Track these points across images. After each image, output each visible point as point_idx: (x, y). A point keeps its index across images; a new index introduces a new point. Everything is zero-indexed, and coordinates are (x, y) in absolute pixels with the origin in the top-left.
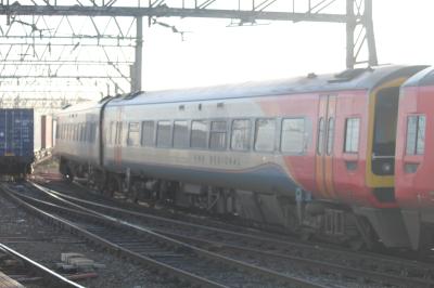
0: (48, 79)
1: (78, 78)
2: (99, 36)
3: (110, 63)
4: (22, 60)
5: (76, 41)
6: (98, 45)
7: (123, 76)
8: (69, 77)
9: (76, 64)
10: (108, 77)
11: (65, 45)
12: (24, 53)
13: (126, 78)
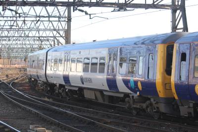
0: (24, 38)
1: (39, 38)
2: (49, 17)
3: (55, 30)
4: (11, 28)
5: (38, 19)
6: (49, 21)
7: (61, 36)
8: (34, 37)
9: (38, 30)
10: (54, 37)
11: (32, 21)
12: (12, 25)
13: (63, 37)
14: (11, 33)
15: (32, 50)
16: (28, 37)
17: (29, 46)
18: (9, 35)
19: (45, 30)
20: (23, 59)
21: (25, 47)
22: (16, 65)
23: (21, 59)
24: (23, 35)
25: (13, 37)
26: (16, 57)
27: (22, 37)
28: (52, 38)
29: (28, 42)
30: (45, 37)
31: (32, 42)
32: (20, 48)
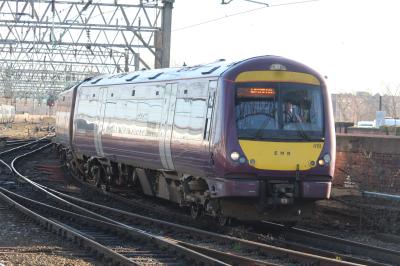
0: (50, 46)
1: (89, 46)
3: (129, 28)
4: (17, 21)
6: (116, 4)
7: (146, 45)
8: (76, 44)
9: (87, 27)
10: (127, 45)
11: (73, 3)
12: (20, 11)
13: (150, 48)
14: (18, 33)
15: (68, 78)
16: (60, 43)
17: (62, 68)
18: (11, 37)
19: (105, 27)
20: (45, 101)
21: (50, 68)
22: (26, 116)
23: (40, 99)
24: (47, 39)
25: (21, 42)
26: (25, 95)
27: (43, 43)
28: (122, 50)
29: (58, 58)
30: (104, 46)
31: (70, 58)
32: (38, 71)
